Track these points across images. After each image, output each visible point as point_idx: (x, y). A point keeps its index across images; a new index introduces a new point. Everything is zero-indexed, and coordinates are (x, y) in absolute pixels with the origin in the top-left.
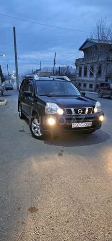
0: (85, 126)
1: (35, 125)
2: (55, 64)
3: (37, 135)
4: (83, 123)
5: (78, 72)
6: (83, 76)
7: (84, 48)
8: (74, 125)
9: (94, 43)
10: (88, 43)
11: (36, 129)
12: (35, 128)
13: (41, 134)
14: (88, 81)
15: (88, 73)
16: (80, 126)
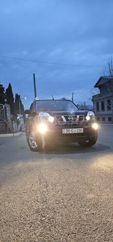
0: (76, 132)
1: (32, 138)
3: (34, 147)
4: (74, 129)
5: (95, 107)
6: (100, 110)
8: (65, 131)
9: (108, 79)
10: (102, 80)
12: (32, 141)
13: (37, 146)
14: (106, 115)
16: (71, 132)
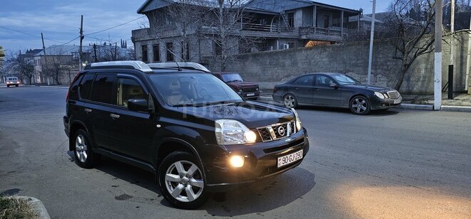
0: (294, 160)
1: (177, 177)
2: (82, 38)
3: (183, 199)
5: (139, 54)
6: (151, 61)
7: (147, 10)
8: (281, 162)
11: (181, 186)
12: (174, 184)
13: (195, 197)
15: (163, 55)
16: (288, 162)
